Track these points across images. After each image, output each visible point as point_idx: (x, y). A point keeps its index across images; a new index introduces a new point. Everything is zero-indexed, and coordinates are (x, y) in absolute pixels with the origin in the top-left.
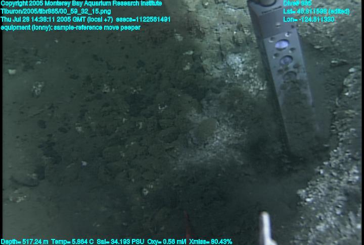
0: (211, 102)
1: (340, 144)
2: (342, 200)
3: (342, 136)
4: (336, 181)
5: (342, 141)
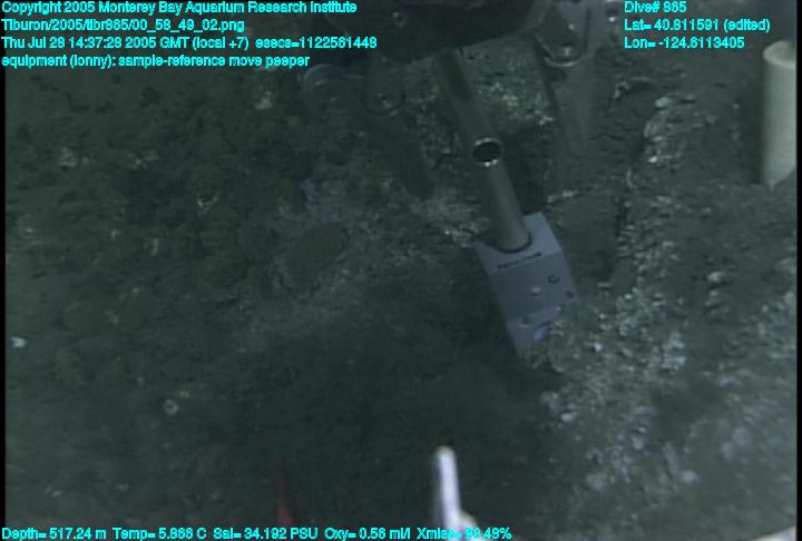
0: (325, 185)
2: (645, 415)
4: (631, 369)
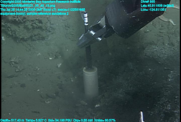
1: (164, 96)
3: (165, 94)
5: (165, 96)
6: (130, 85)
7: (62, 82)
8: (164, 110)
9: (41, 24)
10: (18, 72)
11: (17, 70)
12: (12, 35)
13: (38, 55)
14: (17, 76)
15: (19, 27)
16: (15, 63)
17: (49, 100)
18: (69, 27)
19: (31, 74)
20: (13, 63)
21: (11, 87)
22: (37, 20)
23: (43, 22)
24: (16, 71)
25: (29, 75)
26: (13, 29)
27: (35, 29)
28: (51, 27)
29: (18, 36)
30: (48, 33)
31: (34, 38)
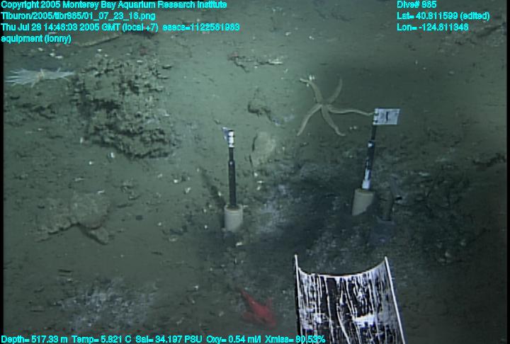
6: (283, 216)
7: (191, 212)
8: (327, 248)
9: (162, 136)
10: (132, 199)
11: (131, 198)
12: (124, 151)
13: (159, 176)
14: (131, 205)
15: (133, 139)
16: (128, 187)
17: (174, 237)
18: (200, 139)
19: (149, 202)
20: (126, 188)
21: (123, 220)
22: (157, 130)
23: (165, 132)
24: (129, 199)
25: (147, 203)
26: (125, 142)
27: (155, 142)
28: (176, 139)
29: (132, 151)
30: (173, 148)
31: (153, 154)
